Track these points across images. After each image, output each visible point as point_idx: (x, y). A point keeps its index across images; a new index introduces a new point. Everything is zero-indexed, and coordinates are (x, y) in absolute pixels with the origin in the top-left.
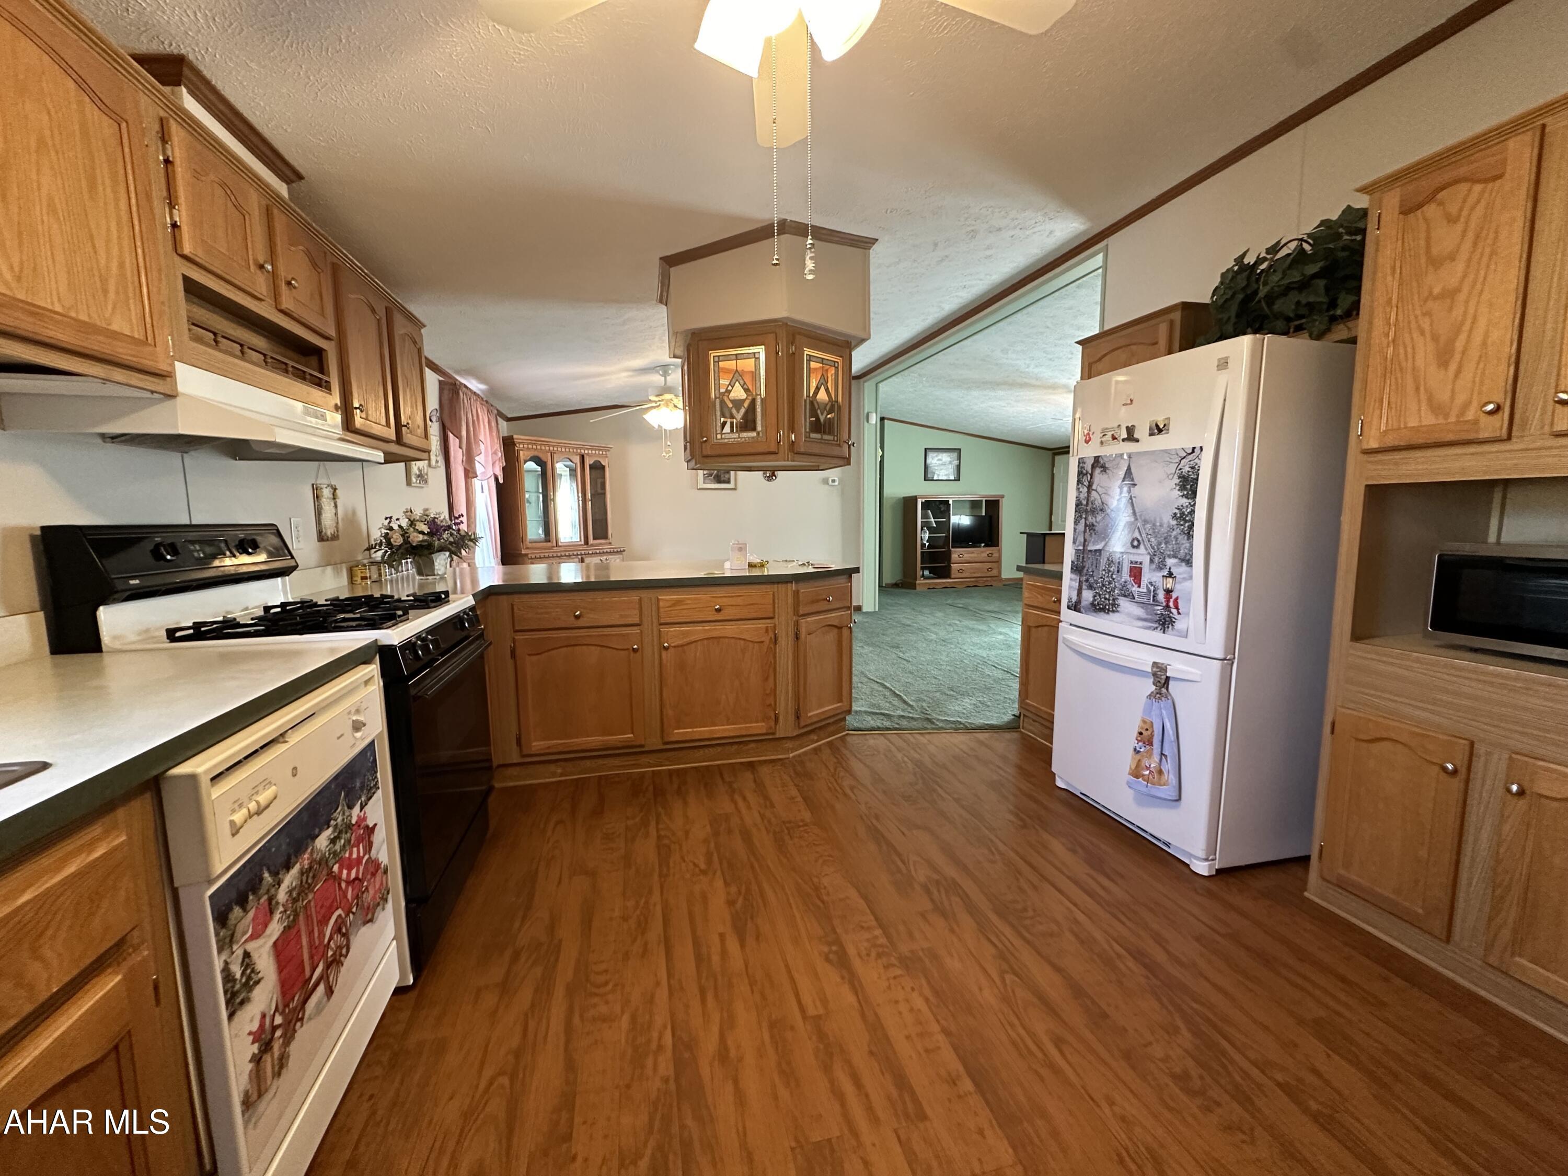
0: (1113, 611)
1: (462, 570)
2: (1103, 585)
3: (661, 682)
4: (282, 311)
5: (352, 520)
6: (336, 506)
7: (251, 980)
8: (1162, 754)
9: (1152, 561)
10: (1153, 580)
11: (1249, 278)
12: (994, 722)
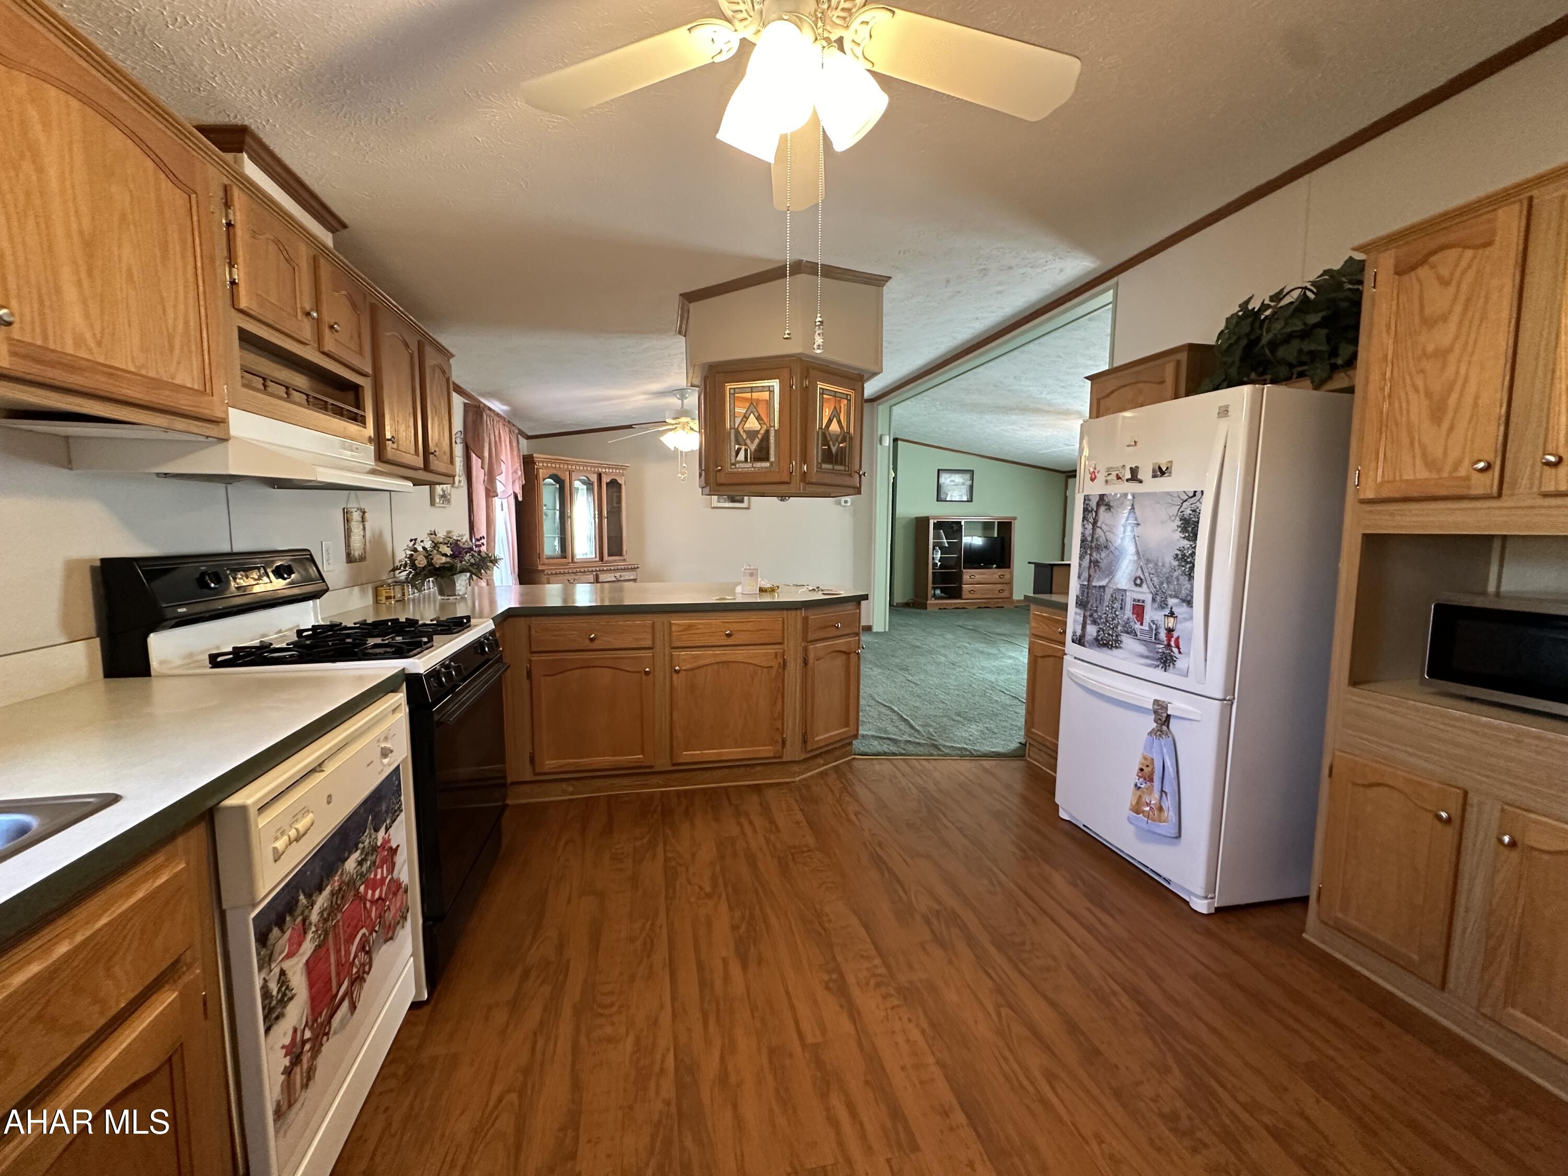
0: (1116, 647)
1: (481, 588)
2: (1107, 621)
3: (671, 704)
4: (324, 353)
5: (378, 541)
6: (364, 529)
7: (286, 997)
8: (1162, 791)
9: (1154, 600)
10: (1155, 618)
11: (1252, 324)
12: (1000, 750)
